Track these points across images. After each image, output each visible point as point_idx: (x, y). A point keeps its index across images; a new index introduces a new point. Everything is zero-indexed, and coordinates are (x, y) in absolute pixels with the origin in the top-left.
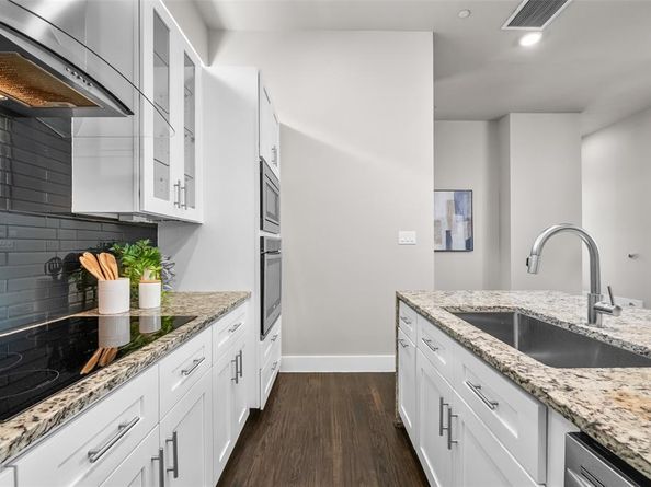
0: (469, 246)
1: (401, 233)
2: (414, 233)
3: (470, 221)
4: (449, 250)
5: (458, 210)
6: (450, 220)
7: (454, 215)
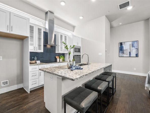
0: (137, 55)
1: (99, 53)
2: (101, 53)
3: (137, 49)
4: (130, 57)
5: (133, 46)
6: (130, 49)
7: (132, 48)
